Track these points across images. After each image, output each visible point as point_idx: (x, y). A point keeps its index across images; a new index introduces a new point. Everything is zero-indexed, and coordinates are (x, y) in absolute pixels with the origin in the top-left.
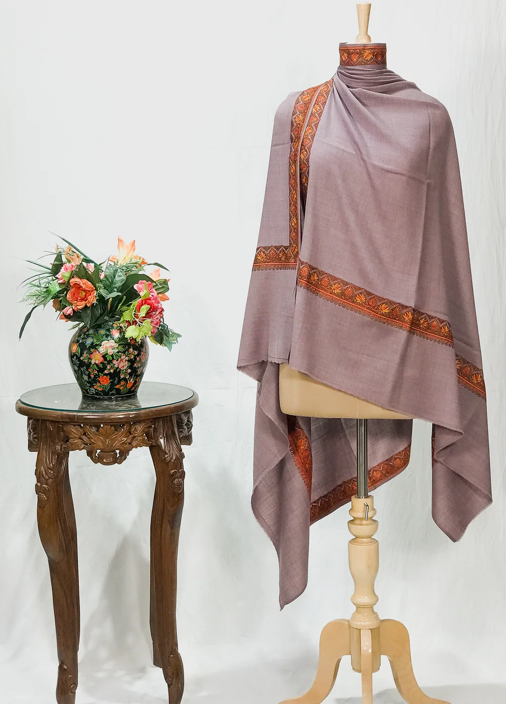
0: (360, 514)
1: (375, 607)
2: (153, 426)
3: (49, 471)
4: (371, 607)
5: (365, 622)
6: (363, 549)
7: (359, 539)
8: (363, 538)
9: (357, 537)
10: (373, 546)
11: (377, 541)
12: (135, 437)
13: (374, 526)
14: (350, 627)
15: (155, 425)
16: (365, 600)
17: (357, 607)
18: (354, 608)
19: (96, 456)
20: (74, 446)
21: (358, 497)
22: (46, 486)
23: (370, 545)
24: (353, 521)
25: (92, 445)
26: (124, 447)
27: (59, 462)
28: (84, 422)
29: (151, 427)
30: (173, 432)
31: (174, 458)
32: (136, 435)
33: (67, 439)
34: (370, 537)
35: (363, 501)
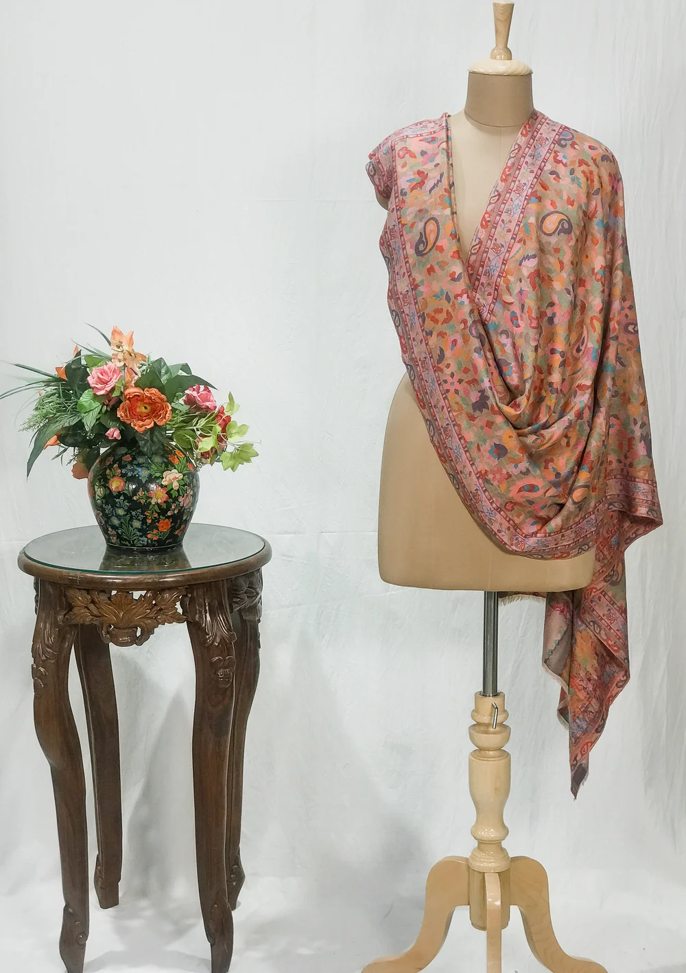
0: (486, 719)
1: (503, 842)
2: (190, 595)
3: (49, 650)
4: (497, 845)
5: (489, 864)
6: (490, 767)
7: (483, 752)
8: (488, 750)
9: (481, 749)
10: (503, 762)
11: (508, 754)
12: (161, 610)
13: (504, 734)
14: (469, 867)
15: (192, 593)
16: (490, 833)
17: (479, 843)
18: (476, 843)
19: (108, 632)
20: (78, 618)
21: (484, 694)
22: (42, 670)
23: (499, 760)
24: (478, 727)
25: (101, 618)
26: (146, 624)
27: (62, 637)
28: (91, 586)
29: (186, 596)
30: (221, 606)
31: (218, 640)
32: (163, 607)
33: (70, 608)
34: (499, 749)
35: (490, 700)
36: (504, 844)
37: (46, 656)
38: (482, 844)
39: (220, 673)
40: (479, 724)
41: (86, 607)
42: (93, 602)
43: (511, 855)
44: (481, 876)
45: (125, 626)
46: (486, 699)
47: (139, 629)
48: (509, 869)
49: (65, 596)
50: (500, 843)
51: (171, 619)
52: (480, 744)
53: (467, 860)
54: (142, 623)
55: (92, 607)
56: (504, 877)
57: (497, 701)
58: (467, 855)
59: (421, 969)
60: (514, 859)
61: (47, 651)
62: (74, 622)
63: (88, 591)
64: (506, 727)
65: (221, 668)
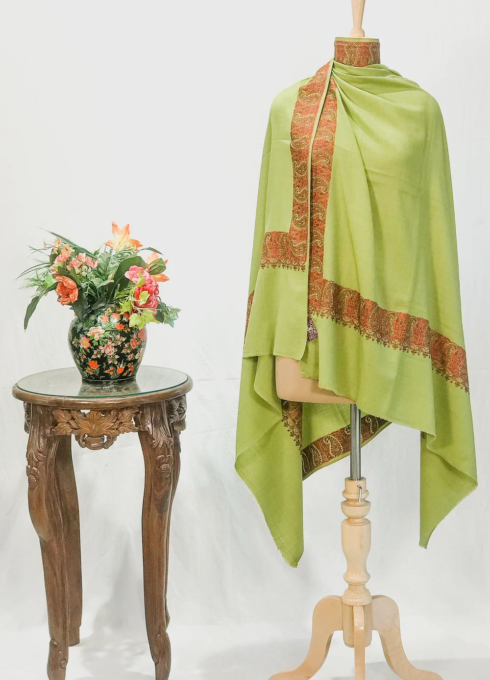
0: (354, 497)
1: (366, 584)
3: (39, 454)
5: (356, 600)
6: (357, 530)
7: (351, 520)
8: (356, 518)
9: (350, 518)
10: (365, 527)
11: (369, 521)
12: (122, 423)
13: (366, 507)
14: (342, 603)
15: (142, 411)
16: (356, 578)
17: (350, 585)
19: (83, 441)
20: (62, 430)
21: (351, 478)
22: (35, 469)
23: (363, 525)
24: (347, 502)
25: (79, 430)
26: (110, 432)
27: (49, 446)
28: (71, 407)
29: (139, 413)
30: (162, 419)
31: (162, 444)
32: (123, 421)
33: (55, 424)
34: (363, 517)
35: (357, 483)
36: (367, 586)
37: (38, 459)
38: (352, 586)
39: (163, 466)
40: (348, 500)
41: (68, 423)
42: (73, 419)
43: (373, 594)
44: (351, 608)
45: (96, 435)
46: (353, 482)
47: (105, 437)
48: (370, 605)
49: (52, 415)
50: (364, 584)
51: (128, 429)
52: (350, 515)
53: (341, 598)
54: (109, 433)
55: (72, 422)
56: (367, 608)
57: (361, 483)
58: (341, 594)
59: (309, 678)
60: (374, 597)
61: (40, 456)
62: (58, 434)
63: (69, 411)
64: (367, 502)
65: (163, 463)
